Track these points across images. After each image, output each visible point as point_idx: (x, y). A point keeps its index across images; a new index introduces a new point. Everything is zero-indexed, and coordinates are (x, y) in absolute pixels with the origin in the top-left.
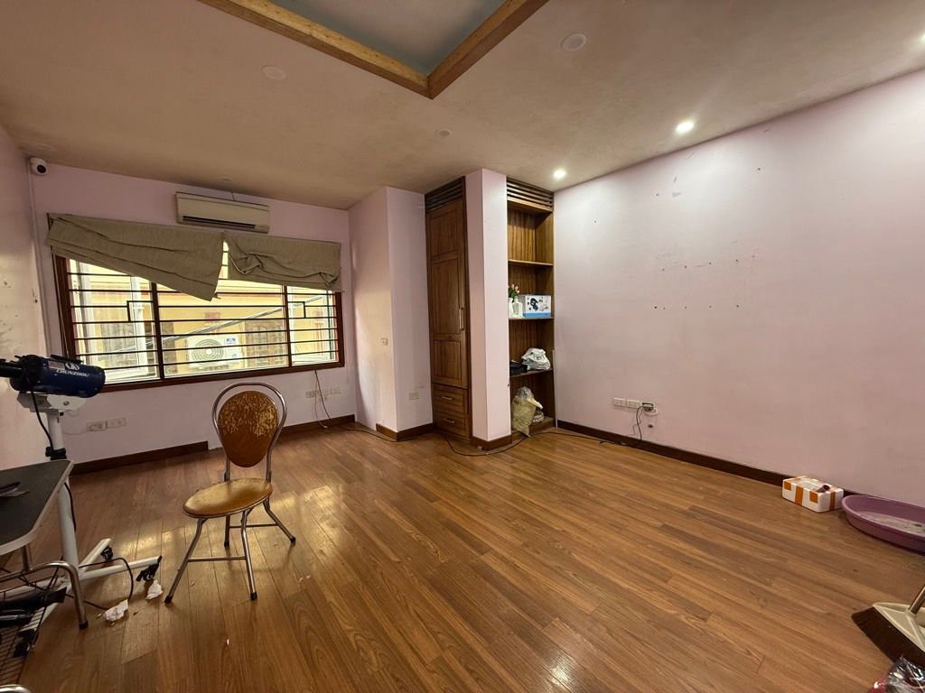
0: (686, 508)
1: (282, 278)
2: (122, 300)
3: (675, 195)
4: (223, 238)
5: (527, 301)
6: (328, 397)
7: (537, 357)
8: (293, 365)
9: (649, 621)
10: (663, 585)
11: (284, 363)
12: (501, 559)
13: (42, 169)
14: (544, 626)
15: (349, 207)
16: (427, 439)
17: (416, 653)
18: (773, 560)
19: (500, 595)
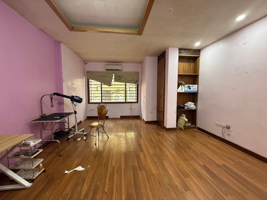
0: (220, 164)
1: (125, 81)
2: (96, 86)
3: (244, 44)
4: (113, 73)
5: (186, 87)
6: (134, 110)
7: (190, 105)
8: (126, 102)
9: (168, 183)
10: (183, 178)
11: (124, 101)
12: (144, 155)
13: (86, 63)
14: (140, 171)
15: (141, 63)
16: (154, 125)
17: (111, 163)
18: (240, 191)
19: (136, 161)
